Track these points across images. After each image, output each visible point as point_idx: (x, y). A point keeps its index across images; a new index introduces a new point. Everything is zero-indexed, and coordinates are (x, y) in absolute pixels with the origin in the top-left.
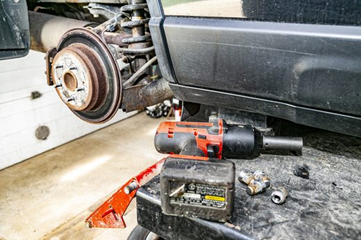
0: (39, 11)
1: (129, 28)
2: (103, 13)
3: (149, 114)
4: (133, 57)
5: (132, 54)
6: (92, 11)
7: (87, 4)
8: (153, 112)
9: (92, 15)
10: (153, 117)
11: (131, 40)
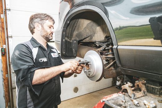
0: (81, 45)
1: (108, 50)
2: (100, 45)
3: (117, 87)
4: (109, 59)
5: (109, 58)
6: (97, 44)
7: (95, 42)
8: (118, 87)
9: (97, 46)
10: (118, 89)
11: (109, 53)
